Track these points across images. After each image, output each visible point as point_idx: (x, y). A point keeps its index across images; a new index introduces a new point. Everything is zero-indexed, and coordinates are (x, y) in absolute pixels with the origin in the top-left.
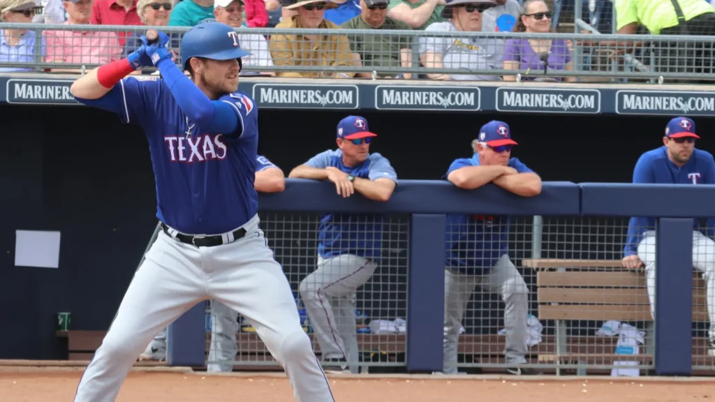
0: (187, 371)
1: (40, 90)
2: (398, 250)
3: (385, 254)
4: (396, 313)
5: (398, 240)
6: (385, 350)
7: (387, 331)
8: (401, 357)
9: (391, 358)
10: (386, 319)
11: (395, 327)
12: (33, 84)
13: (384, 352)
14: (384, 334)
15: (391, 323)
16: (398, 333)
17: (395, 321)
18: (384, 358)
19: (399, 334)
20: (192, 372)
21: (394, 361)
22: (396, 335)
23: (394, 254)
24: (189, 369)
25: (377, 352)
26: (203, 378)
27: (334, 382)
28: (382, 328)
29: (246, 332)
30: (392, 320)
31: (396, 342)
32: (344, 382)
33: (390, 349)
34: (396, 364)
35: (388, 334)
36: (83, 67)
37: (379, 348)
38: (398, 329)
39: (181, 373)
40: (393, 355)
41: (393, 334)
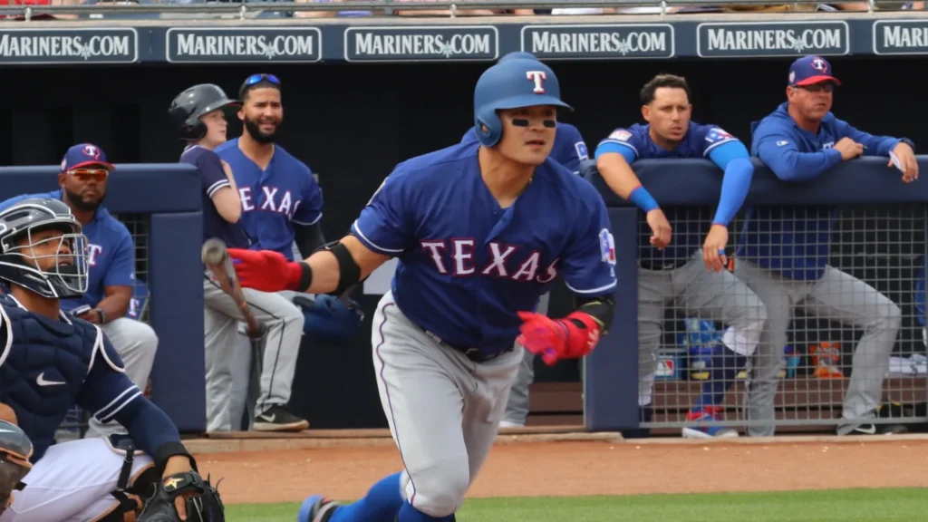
0: (615, 439)
1: (392, 41)
2: (912, 256)
3: (894, 261)
4: (913, 347)
5: (912, 242)
6: (898, 400)
7: (900, 373)
8: (921, 410)
9: (907, 410)
10: (898, 356)
11: (912, 367)
12: (382, 33)
13: (897, 403)
14: (895, 377)
15: (905, 361)
16: (915, 375)
17: (911, 358)
18: (896, 412)
19: (918, 377)
20: (622, 439)
21: (911, 416)
22: (913, 377)
23: (906, 262)
24: (617, 435)
25: (886, 403)
26: (638, 447)
27: (826, 448)
28: (893, 369)
29: (698, 380)
30: (907, 356)
31: (914, 389)
32: (840, 448)
33: (904, 399)
34: (914, 419)
35: (901, 377)
36: (454, 6)
37: (889, 397)
38: (915, 370)
39: (606, 441)
40: (910, 406)
41: (909, 377)
